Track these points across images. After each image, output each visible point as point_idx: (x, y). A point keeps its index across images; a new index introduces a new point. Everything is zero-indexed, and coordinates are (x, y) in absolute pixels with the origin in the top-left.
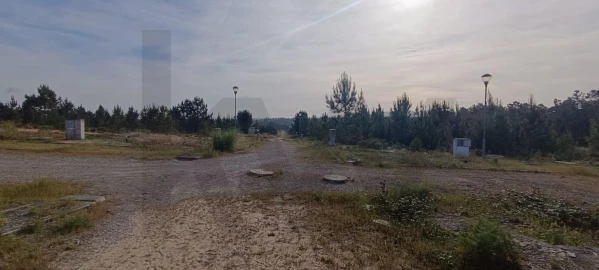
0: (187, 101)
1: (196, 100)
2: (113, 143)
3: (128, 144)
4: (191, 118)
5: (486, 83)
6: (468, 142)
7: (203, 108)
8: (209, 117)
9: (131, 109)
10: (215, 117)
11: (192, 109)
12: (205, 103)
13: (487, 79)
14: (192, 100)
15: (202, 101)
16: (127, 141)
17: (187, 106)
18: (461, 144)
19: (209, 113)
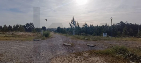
0: (28, 23)
1: (31, 23)
2: (7, 35)
3: (13, 36)
4: (29, 28)
5: (111, 20)
6: (106, 34)
7: (33, 25)
8: (34, 28)
9: (9, 26)
10: (36, 28)
11: (29, 26)
12: (33, 24)
13: (112, 19)
14: (29, 23)
15: (32, 24)
16: (12, 35)
17: (28, 25)
18: (105, 34)
19: (34, 27)
